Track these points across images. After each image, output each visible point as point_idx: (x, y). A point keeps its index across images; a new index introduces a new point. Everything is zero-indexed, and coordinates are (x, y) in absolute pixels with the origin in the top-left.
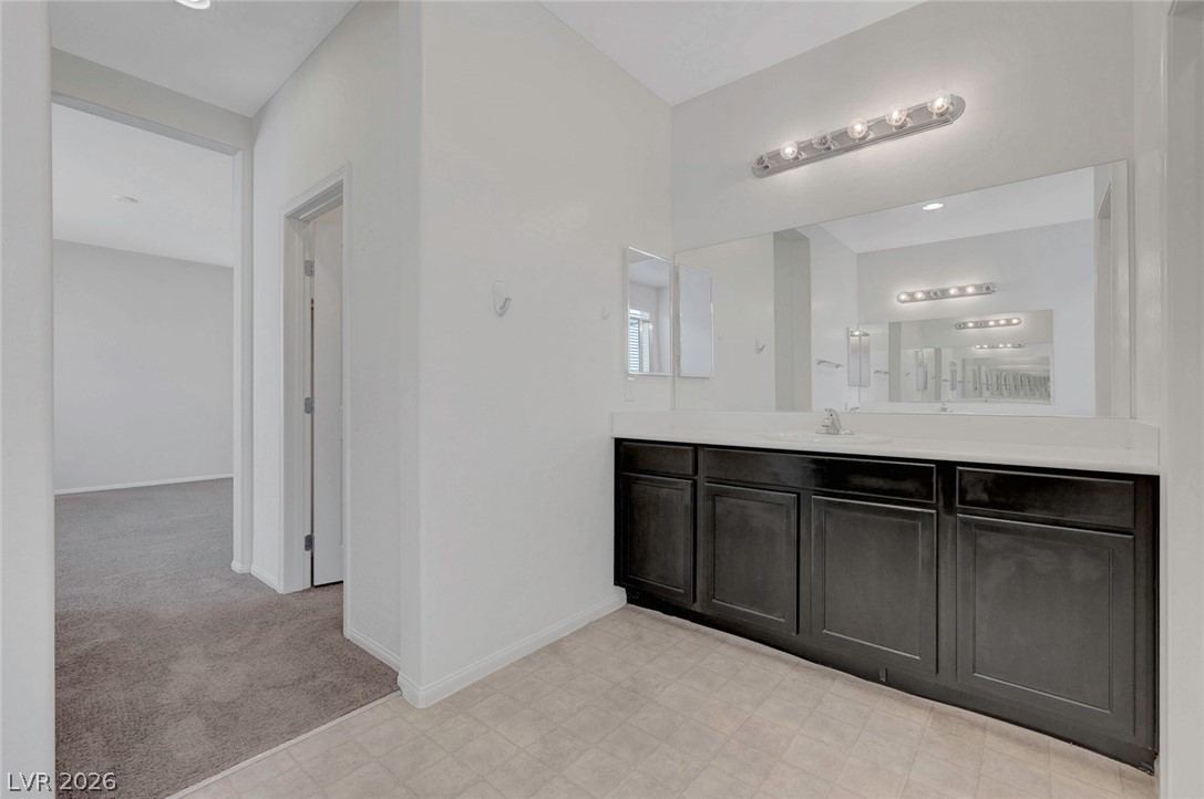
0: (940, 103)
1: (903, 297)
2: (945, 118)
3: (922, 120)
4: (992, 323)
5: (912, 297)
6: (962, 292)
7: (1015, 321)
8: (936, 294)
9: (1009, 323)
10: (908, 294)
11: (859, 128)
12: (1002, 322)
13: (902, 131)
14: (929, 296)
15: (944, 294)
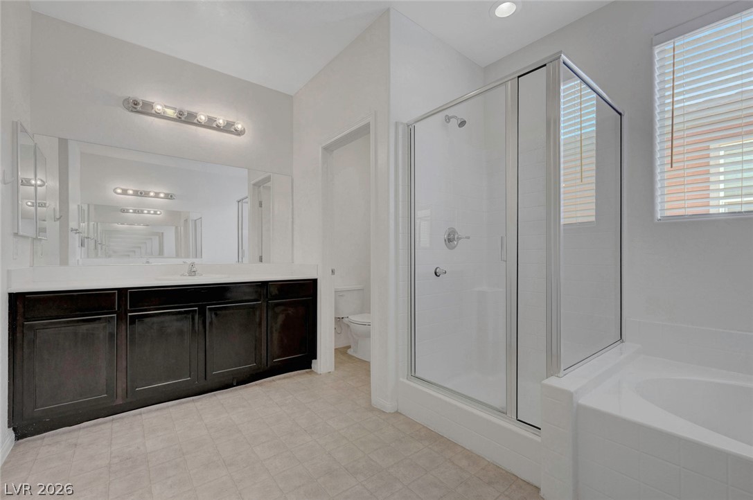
0: (239, 127)
1: (119, 191)
2: (239, 133)
3: (228, 128)
4: (146, 212)
5: (125, 192)
6: (157, 195)
7: (159, 213)
8: (141, 193)
9: (155, 213)
10: (123, 190)
11: (202, 118)
12: (152, 212)
13: (218, 128)
14: (136, 193)
15: (146, 194)
